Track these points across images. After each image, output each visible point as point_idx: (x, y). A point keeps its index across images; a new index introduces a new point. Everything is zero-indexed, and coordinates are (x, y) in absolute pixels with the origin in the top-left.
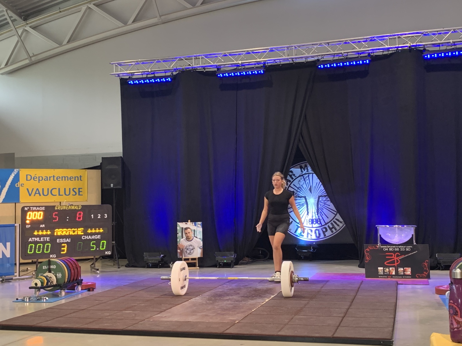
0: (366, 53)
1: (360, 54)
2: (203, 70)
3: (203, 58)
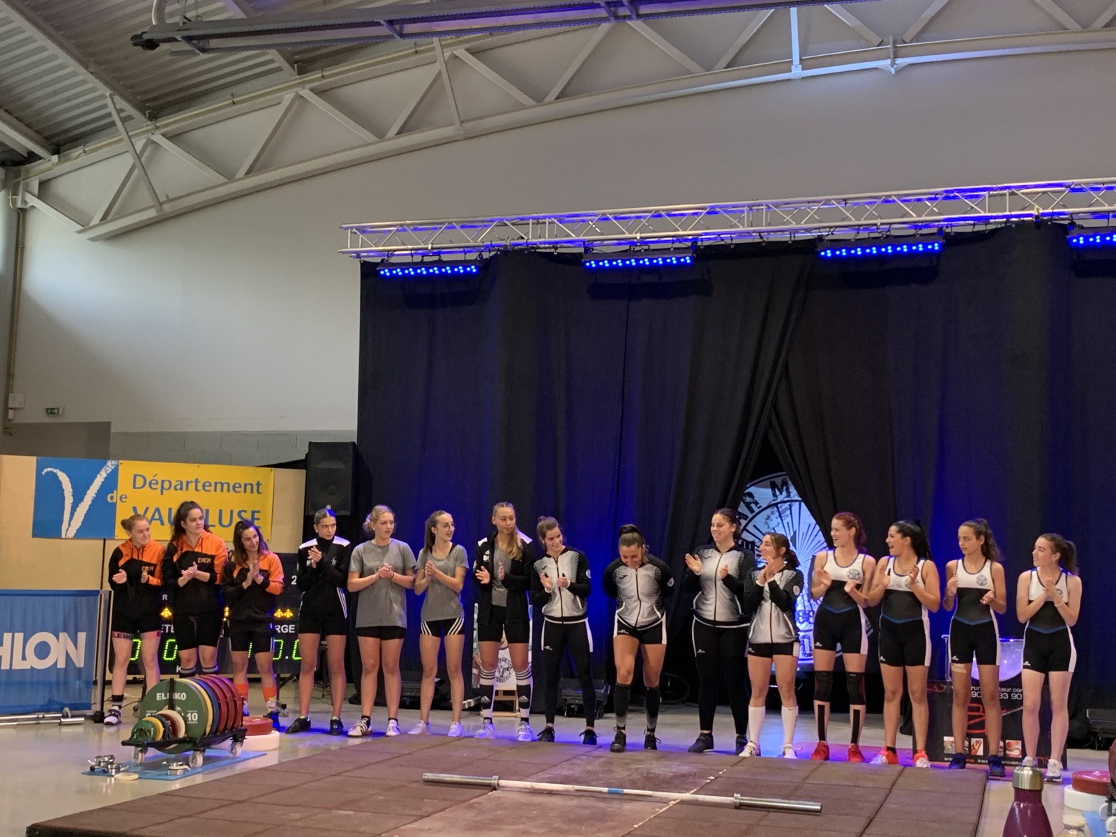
0: (934, 226)
1: (921, 229)
2: (553, 250)
3: (553, 223)
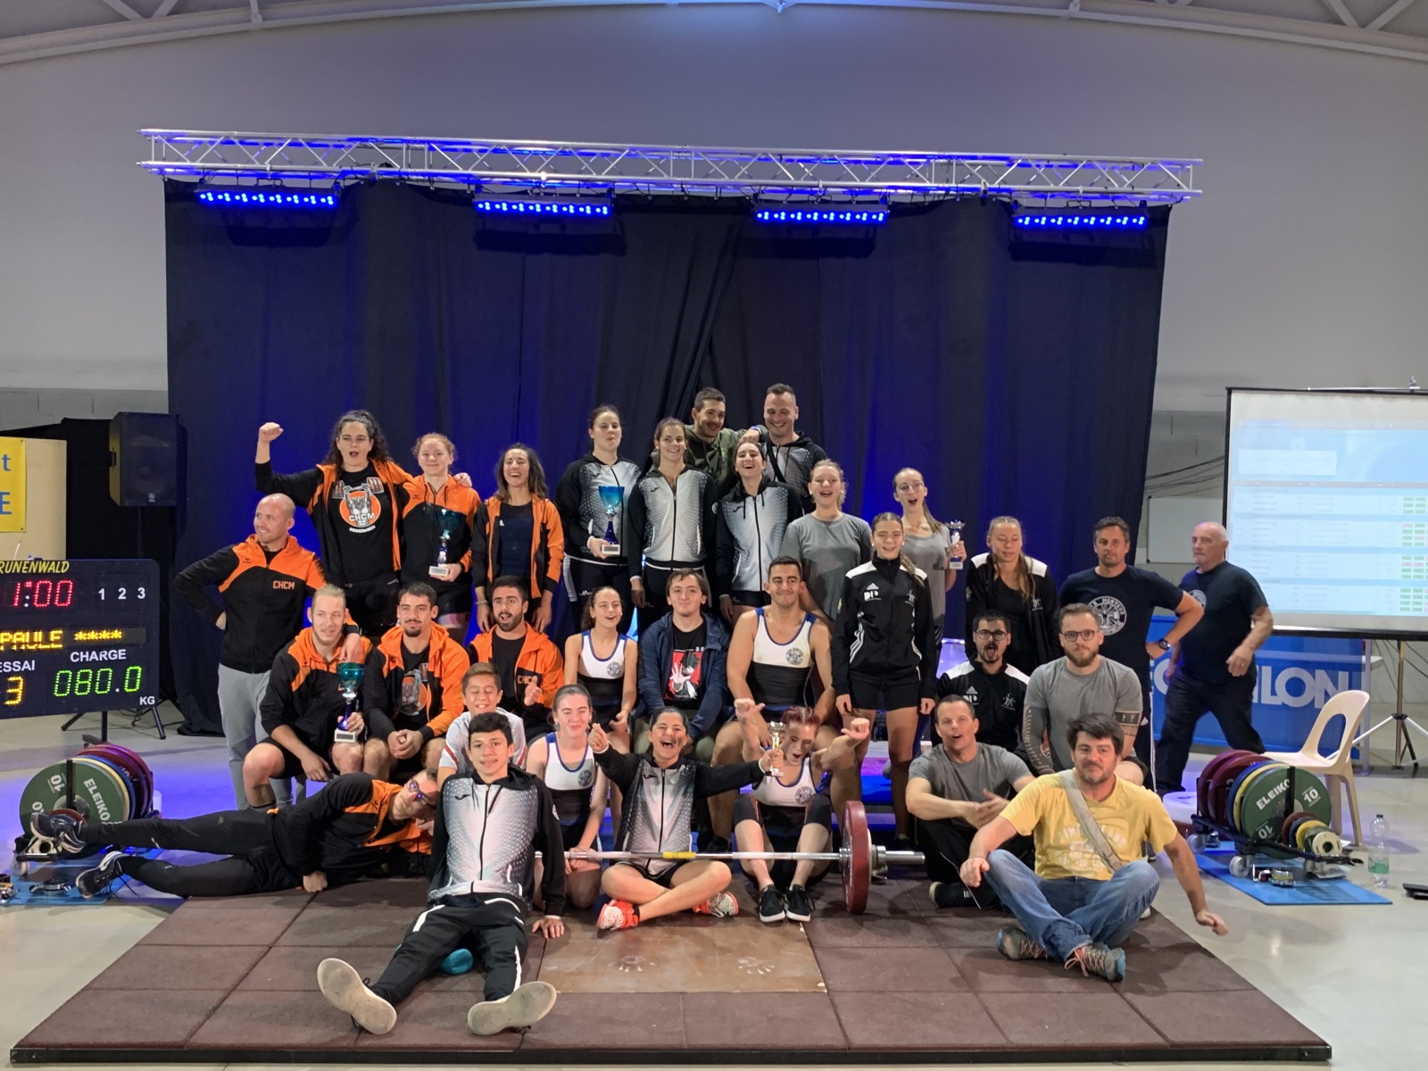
1: (856, 195)
2: (427, 184)
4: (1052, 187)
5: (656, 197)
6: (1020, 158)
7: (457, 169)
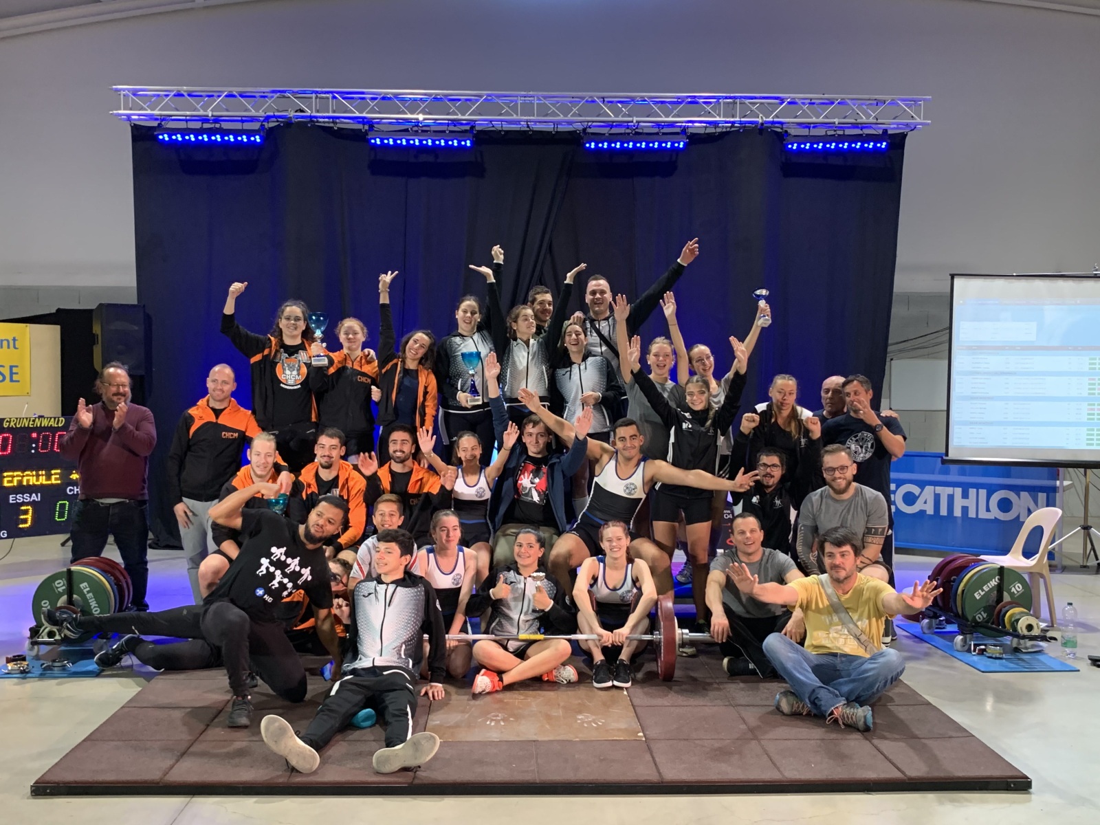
1: (663, 128)
2: (332, 125)
4: (814, 120)
5: (507, 132)
6: (789, 97)
7: (355, 113)
